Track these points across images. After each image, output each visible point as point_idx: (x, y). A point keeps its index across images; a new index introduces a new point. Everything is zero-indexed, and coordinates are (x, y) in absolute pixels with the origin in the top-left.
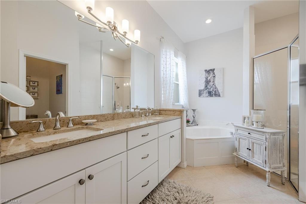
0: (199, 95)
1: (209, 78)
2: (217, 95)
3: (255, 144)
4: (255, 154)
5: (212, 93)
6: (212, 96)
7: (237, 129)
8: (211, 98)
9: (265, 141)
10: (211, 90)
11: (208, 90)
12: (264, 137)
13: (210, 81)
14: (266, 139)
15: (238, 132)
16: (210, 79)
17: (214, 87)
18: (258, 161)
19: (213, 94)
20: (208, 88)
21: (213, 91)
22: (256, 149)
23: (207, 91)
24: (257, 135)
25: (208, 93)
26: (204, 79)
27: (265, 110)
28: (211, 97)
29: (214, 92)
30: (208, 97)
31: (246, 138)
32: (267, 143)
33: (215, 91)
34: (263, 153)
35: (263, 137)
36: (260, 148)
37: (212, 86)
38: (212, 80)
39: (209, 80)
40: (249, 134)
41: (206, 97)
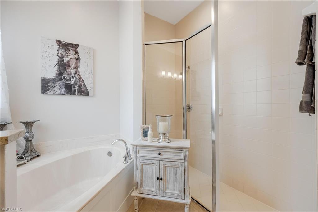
0: (42, 89)
1: (66, 59)
2: (83, 92)
3: (168, 168)
4: (168, 183)
5: (73, 89)
6: (74, 94)
7: (138, 150)
8: (72, 97)
9: (183, 161)
10: (72, 83)
11: (64, 81)
12: (182, 155)
13: (69, 66)
14: (185, 157)
15: (140, 155)
16: (69, 61)
17: (77, 77)
18: (174, 192)
19: (75, 91)
20: (64, 78)
21: (76, 84)
22: (170, 175)
23: (62, 83)
24: (172, 154)
25: (65, 88)
26: (56, 59)
27: (172, 116)
28: (71, 95)
29: (77, 87)
30: (64, 94)
31: (154, 162)
32: (186, 164)
33: (80, 86)
34: (181, 179)
35: (180, 156)
36: (175, 172)
37: (73, 75)
38: (73, 65)
39: (66, 63)
40: (159, 154)
41: (60, 94)
